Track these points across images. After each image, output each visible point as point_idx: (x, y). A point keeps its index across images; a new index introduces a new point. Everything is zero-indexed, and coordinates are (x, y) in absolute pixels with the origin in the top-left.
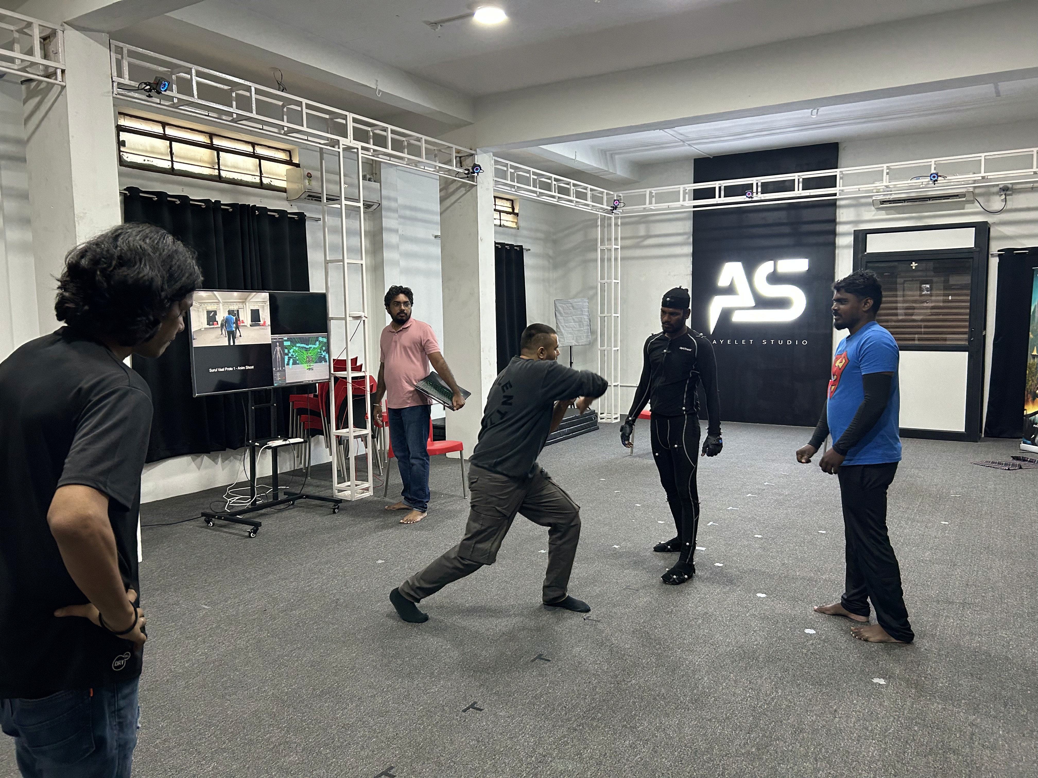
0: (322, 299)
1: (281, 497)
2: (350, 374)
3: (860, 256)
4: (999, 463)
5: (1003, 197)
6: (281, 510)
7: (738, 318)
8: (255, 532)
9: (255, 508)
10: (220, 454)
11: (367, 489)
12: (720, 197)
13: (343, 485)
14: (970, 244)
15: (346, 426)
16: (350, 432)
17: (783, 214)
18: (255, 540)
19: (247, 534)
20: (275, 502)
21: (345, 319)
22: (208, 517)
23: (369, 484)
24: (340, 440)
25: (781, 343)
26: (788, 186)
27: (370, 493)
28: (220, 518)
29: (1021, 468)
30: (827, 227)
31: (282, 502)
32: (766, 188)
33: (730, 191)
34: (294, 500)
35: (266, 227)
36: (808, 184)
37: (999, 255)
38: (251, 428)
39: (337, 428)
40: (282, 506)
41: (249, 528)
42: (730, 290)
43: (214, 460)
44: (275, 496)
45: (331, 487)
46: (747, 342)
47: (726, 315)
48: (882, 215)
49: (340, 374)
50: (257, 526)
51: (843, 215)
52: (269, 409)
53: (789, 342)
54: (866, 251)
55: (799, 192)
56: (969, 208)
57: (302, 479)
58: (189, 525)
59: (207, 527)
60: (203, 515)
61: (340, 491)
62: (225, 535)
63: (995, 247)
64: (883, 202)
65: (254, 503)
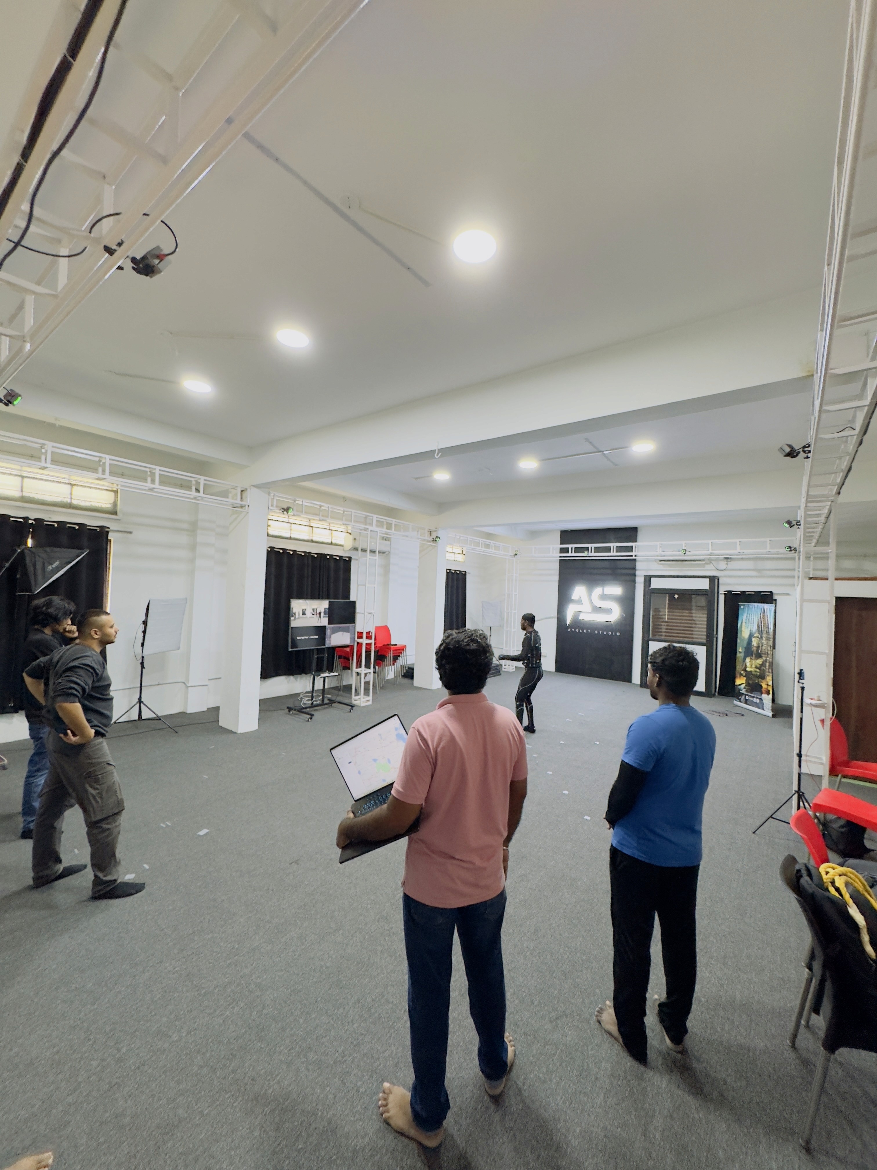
0: (354, 603)
1: (326, 701)
2: (364, 641)
3: (647, 589)
4: (716, 712)
5: (726, 562)
6: (325, 708)
7: (582, 617)
8: (311, 718)
9: (312, 706)
10: (299, 676)
11: (368, 701)
12: (572, 552)
13: (357, 697)
14: (707, 587)
15: (360, 667)
16: (363, 670)
17: (607, 563)
18: (311, 722)
19: (307, 719)
20: (322, 704)
21: (364, 614)
22: (290, 709)
23: (370, 698)
24: (358, 674)
25: (605, 633)
26: (608, 549)
27: (370, 703)
28: (295, 710)
29: (727, 715)
30: (631, 572)
31: (326, 704)
32: (597, 550)
33: (577, 550)
34: (332, 703)
35: (332, 564)
36: (619, 549)
37: (725, 594)
38: (314, 666)
39: (357, 668)
40: (326, 706)
41: (309, 716)
42: (579, 602)
43: (296, 679)
44: (323, 700)
45: (351, 698)
46: (587, 631)
47: (577, 614)
48: (661, 567)
49: (360, 641)
50: (312, 715)
51: (639, 565)
52: (323, 657)
53: (610, 633)
54: (650, 586)
55: (613, 553)
56: (708, 567)
57: (336, 692)
58: (281, 712)
59: (289, 714)
60: (288, 708)
61: (355, 700)
62: (297, 719)
63: (722, 589)
64: (661, 561)
65: (312, 703)
